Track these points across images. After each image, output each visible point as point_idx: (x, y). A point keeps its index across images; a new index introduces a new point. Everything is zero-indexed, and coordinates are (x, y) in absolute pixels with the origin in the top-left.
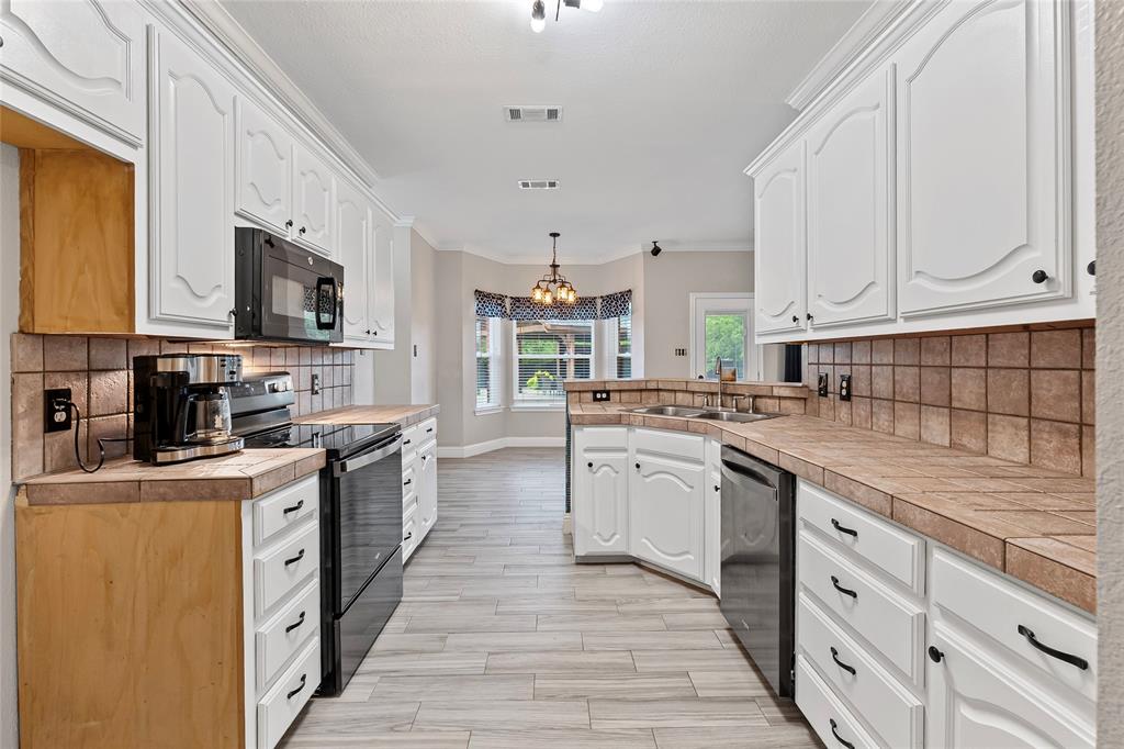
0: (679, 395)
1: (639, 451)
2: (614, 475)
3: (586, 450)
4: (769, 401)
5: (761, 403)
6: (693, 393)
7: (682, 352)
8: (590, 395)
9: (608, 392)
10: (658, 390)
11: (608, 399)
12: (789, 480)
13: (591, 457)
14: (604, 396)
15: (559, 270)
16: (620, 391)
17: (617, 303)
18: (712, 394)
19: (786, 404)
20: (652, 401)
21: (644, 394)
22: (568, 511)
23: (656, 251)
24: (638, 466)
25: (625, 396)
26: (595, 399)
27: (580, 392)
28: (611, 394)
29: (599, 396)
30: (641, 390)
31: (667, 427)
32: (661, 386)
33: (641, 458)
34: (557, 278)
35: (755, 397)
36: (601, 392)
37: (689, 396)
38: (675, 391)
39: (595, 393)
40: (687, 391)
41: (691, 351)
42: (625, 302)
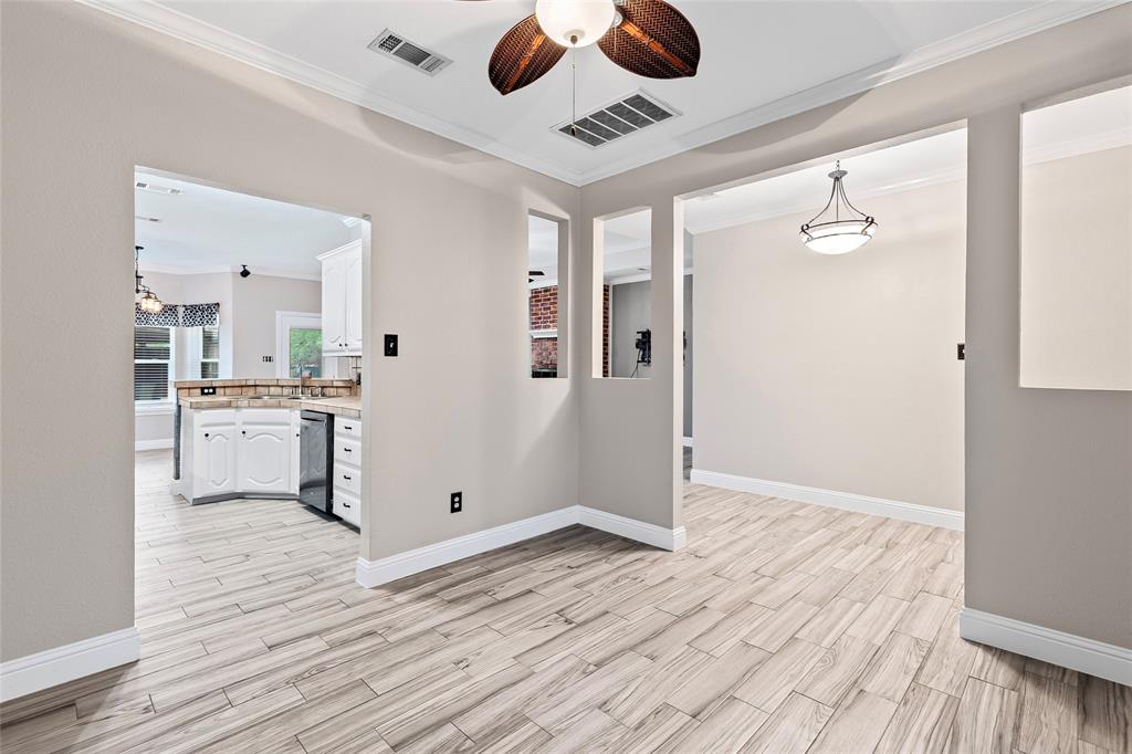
0: (272, 389)
1: (244, 423)
2: (225, 440)
3: (203, 426)
4: (332, 389)
5: (327, 391)
6: (282, 387)
7: (269, 359)
8: (199, 391)
9: (214, 388)
10: (255, 386)
11: (214, 393)
12: (331, 417)
13: (207, 430)
14: (211, 391)
15: (143, 281)
16: (225, 387)
17: (202, 313)
18: (296, 387)
19: (340, 390)
20: (251, 392)
21: (244, 389)
22: (177, 477)
23: (245, 274)
24: (244, 433)
25: (228, 390)
26: (203, 393)
27: (189, 388)
28: (217, 390)
29: (206, 391)
30: (242, 386)
31: (266, 406)
32: (258, 383)
33: (245, 428)
34: (140, 288)
35: (323, 387)
36: (208, 388)
37: (279, 389)
38: (269, 386)
39: (203, 389)
40: (278, 386)
41: (277, 359)
42: (212, 313)
